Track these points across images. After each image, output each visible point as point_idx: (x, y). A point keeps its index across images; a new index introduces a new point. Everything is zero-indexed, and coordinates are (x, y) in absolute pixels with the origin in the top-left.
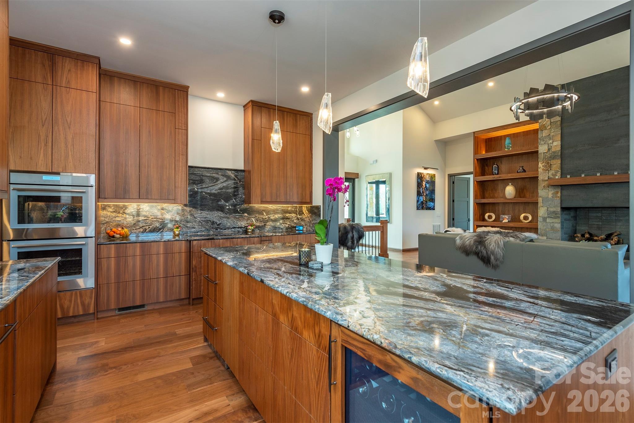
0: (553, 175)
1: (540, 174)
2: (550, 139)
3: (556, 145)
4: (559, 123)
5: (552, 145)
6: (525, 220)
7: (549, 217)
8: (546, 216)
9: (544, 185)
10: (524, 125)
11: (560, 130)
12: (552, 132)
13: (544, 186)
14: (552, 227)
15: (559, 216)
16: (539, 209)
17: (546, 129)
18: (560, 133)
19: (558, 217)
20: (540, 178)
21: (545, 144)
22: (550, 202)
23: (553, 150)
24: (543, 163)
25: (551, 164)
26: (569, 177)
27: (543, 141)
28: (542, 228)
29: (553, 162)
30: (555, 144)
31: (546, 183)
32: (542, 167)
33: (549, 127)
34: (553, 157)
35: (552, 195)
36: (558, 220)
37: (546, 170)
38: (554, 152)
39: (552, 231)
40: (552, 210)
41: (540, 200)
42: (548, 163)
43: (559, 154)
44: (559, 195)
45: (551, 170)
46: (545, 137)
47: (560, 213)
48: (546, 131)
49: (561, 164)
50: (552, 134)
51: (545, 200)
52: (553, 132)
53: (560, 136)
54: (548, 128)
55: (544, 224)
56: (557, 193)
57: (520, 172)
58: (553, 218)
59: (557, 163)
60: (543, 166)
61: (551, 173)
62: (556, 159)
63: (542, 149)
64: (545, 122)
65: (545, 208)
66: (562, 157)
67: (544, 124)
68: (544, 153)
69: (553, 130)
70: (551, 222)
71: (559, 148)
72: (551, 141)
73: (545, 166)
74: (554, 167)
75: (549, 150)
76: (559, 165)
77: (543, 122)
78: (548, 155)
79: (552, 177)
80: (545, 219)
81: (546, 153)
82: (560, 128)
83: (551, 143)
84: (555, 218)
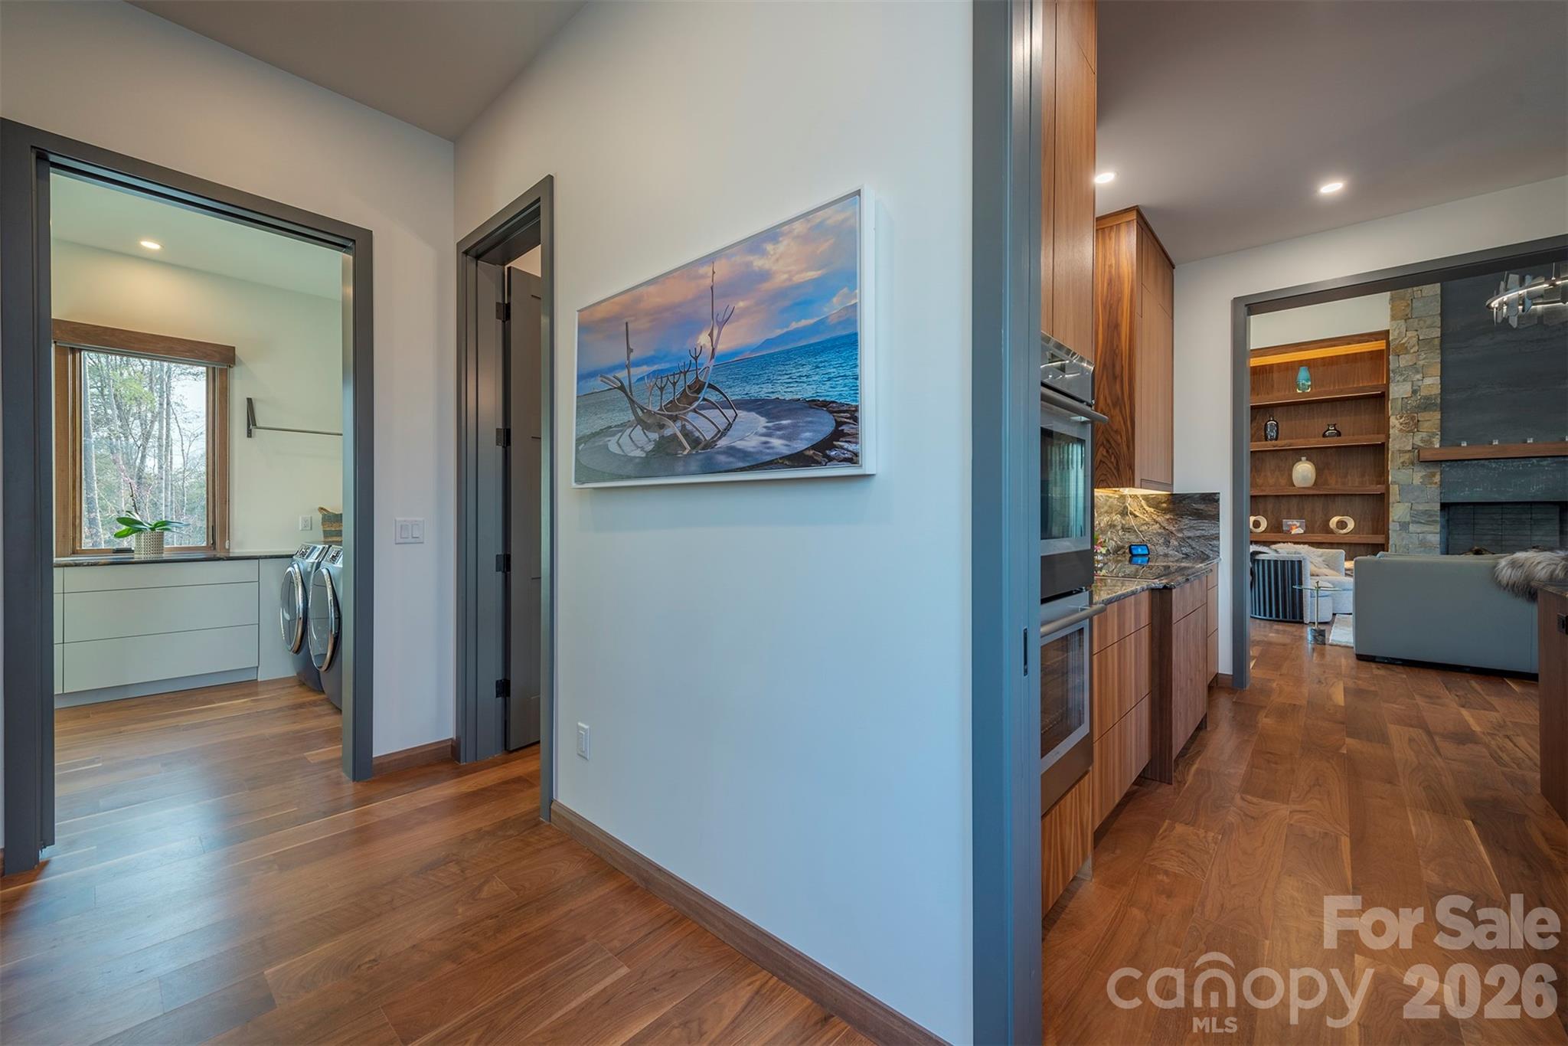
0: (1422, 440)
1: (1394, 440)
2: (1418, 372)
3: (1431, 384)
4: (1437, 342)
5: (1420, 383)
6: (1342, 529)
7: (1413, 522)
8: (1407, 520)
9: (1402, 460)
10: (1349, 344)
11: (1439, 356)
12: (1421, 357)
13: (1403, 463)
14: (1421, 541)
15: (1438, 519)
16: (1392, 507)
17: (1408, 352)
18: (1439, 360)
19: (1435, 522)
20: (1394, 445)
21: (1404, 380)
22: (1416, 494)
23: (1424, 393)
24: (1401, 418)
25: (1418, 421)
26: (1465, 445)
27: (1401, 375)
28: (1398, 544)
29: (1421, 416)
30: (1428, 381)
31: (1407, 456)
32: (1398, 425)
33: (1416, 349)
34: (1426, 405)
35: (1421, 480)
36: (1437, 528)
37: (1409, 432)
38: (1427, 398)
39: (1422, 549)
40: (1421, 508)
41: (1394, 490)
42: (1413, 418)
43: (1439, 401)
44: (1437, 479)
45: (1418, 431)
46: (1405, 367)
47: (1439, 513)
48: (1408, 357)
49: (1442, 420)
50: (1422, 363)
51: (1405, 489)
52: (1424, 359)
53: (1439, 366)
54: (1412, 351)
55: (1404, 534)
56: (1433, 475)
57: (1329, 436)
58: (1424, 524)
59: (1432, 420)
60: (1401, 424)
61: (1420, 436)
62: (1430, 410)
63: (1398, 391)
64: (1406, 339)
65: (1407, 504)
66: (1445, 407)
67: (1404, 344)
68: (1402, 398)
69: (1423, 356)
70: (1419, 531)
71: (1437, 390)
72: (1419, 376)
73: (1405, 424)
74: (1426, 426)
75: (1414, 392)
76: (1439, 422)
77: (1400, 339)
78: (1412, 402)
79: (1422, 445)
80: (1404, 526)
81: (1406, 398)
82: (1439, 351)
83: (1418, 380)
84: (1428, 523)
